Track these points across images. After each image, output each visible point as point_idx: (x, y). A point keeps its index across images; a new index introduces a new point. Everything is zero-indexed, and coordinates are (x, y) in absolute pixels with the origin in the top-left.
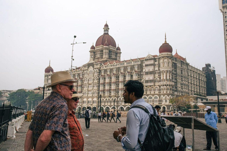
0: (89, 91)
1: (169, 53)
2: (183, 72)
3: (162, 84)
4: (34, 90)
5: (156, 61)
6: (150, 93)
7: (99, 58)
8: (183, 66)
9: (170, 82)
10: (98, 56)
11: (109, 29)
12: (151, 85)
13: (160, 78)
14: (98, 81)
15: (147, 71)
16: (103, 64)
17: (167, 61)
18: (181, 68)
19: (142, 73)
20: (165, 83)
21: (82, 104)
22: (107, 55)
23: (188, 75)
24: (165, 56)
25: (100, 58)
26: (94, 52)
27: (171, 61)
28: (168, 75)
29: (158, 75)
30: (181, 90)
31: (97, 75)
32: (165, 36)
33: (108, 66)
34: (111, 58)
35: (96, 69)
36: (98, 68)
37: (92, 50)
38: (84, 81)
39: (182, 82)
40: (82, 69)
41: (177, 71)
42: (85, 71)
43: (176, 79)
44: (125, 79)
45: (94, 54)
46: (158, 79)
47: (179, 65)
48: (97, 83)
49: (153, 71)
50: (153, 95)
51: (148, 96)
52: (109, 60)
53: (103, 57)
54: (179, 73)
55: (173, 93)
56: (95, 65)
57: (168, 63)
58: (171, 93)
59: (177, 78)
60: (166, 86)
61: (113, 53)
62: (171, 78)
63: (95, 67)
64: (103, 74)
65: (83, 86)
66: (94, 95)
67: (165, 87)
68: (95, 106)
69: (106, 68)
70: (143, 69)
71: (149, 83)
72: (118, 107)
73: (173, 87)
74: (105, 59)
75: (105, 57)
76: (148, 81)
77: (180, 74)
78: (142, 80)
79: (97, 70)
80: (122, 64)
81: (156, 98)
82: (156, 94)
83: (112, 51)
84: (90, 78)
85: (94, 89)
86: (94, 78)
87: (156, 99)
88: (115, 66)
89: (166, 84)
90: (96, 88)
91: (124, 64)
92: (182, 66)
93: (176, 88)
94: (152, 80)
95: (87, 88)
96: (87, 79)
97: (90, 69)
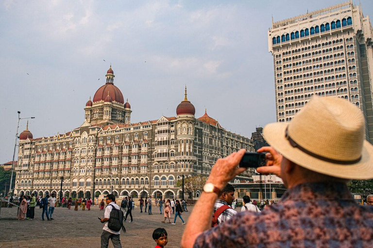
0: (81, 168)
1: (189, 116)
2: (213, 141)
3: (179, 159)
4: (5, 165)
5: (172, 126)
6: (164, 171)
7: (97, 119)
8: (213, 132)
9: (190, 156)
10: (96, 116)
11: (114, 76)
12: (165, 160)
13: (177, 150)
14: (93, 154)
15: (160, 140)
16: (101, 129)
17: (186, 126)
18: (210, 135)
19: (153, 143)
20: (182, 158)
21: (70, 187)
22: (108, 116)
23: (222, 146)
24: (184, 120)
25: (99, 119)
26: (91, 111)
27: (192, 126)
28: (187, 146)
29: (175, 146)
30: (210, 167)
31: (93, 145)
32: (186, 91)
33: (109, 132)
34: (116, 120)
35: (91, 135)
36: (94, 135)
37: (88, 107)
38: (76, 153)
39: (211, 155)
40: (73, 135)
41: (203, 141)
42: (76, 138)
43: (200, 152)
44: (131, 150)
45: (91, 113)
46: (175, 151)
47: (206, 131)
48: (93, 156)
49: (168, 140)
50: (168, 174)
51: (160, 176)
52: (112, 123)
53: (104, 118)
54: (206, 143)
55: (196, 171)
56: (91, 130)
57: (188, 129)
58: (191, 171)
59: (203, 150)
60: (185, 162)
61: (118, 113)
62: (191, 151)
63: (91, 132)
64: (101, 143)
65: (73, 161)
66: (88, 174)
67: (183, 163)
68: (89, 191)
69: (105, 135)
70: (154, 137)
71: (162, 158)
72: (120, 192)
73: (195, 163)
74: (106, 121)
75: (107, 118)
76: (161, 154)
77: (208, 144)
78: (154, 153)
79: (93, 138)
80: (127, 130)
81: (164, 179)
82: (171, 173)
83: (117, 110)
84: (83, 149)
85: (88, 164)
86: (89, 148)
87: (171, 180)
88: (118, 131)
89: (184, 159)
90: (90, 163)
91: (130, 129)
92: (211, 133)
93: (201, 164)
94: (166, 153)
95: (79, 164)
96: (79, 151)
97: (84, 136)
